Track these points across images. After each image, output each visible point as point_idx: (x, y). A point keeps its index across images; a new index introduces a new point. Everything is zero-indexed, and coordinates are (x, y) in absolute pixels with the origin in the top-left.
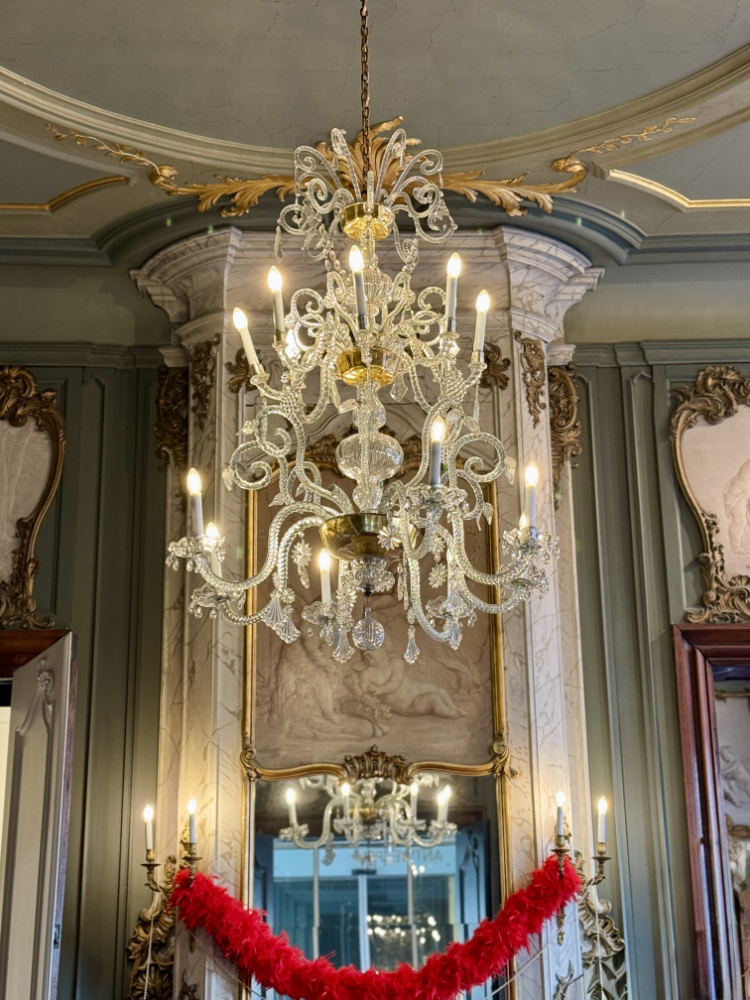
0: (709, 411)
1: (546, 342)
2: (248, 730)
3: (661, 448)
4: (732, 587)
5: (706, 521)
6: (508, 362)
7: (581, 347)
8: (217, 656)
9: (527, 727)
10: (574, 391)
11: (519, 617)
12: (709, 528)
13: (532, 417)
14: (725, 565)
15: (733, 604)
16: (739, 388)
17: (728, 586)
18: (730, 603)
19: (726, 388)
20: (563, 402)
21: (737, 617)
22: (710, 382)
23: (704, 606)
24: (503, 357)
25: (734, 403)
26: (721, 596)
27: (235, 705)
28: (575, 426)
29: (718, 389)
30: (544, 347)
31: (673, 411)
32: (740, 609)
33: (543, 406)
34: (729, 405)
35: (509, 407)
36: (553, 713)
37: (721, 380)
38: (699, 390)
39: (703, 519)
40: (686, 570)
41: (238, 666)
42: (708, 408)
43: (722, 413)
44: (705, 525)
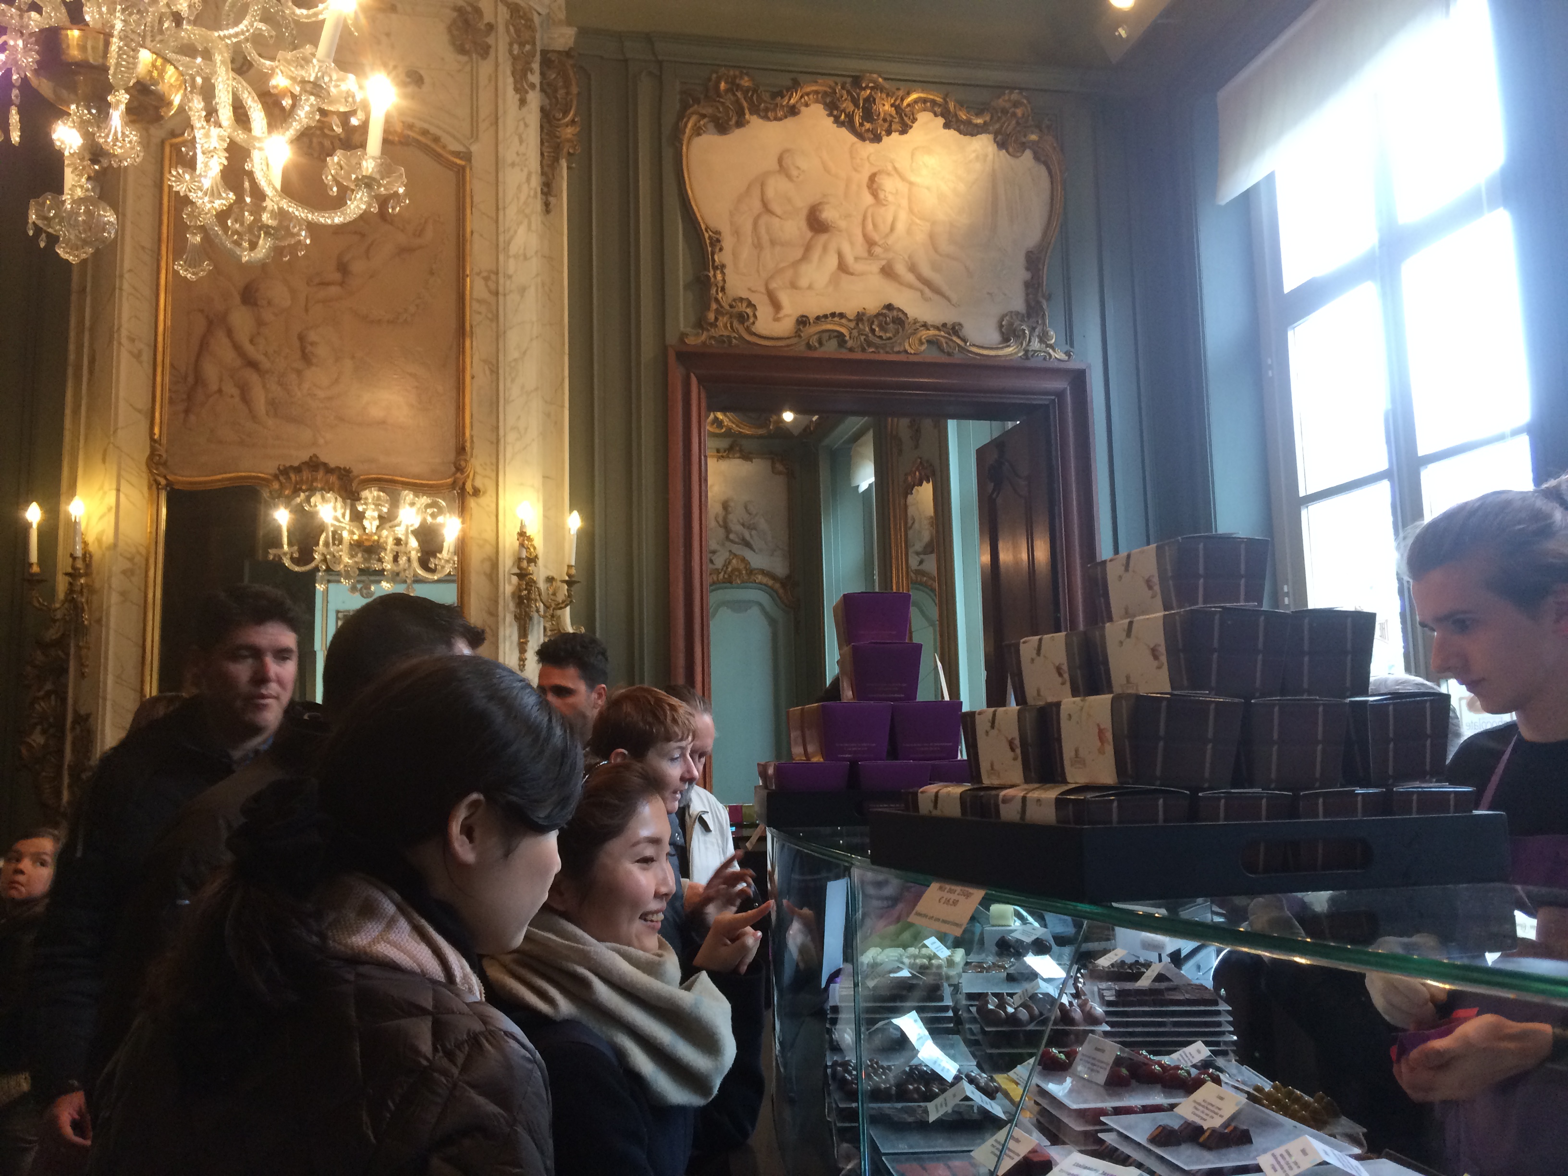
0: (719, 119)
1: (539, 14)
2: (157, 430)
3: (668, 153)
4: (731, 310)
5: (710, 237)
6: (490, 27)
7: (583, 32)
8: (120, 343)
9: (495, 441)
10: (574, 82)
11: (491, 320)
12: (712, 245)
13: (518, 96)
14: (727, 286)
15: (732, 327)
16: (752, 96)
17: (727, 307)
18: (729, 325)
19: (739, 94)
20: (561, 93)
21: (734, 341)
22: (723, 86)
23: (703, 329)
24: (486, 21)
25: (747, 111)
26: (720, 318)
27: (143, 402)
28: (573, 122)
29: (730, 95)
30: (536, 19)
31: (682, 115)
32: (738, 333)
33: (533, 86)
34: (741, 113)
35: (490, 81)
36: (526, 429)
37: (734, 86)
38: (710, 94)
39: (706, 235)
40: (687, 287)
41: (146, 357)
42: (719, 115)
43: (733, 122)
44: (708, 241)
